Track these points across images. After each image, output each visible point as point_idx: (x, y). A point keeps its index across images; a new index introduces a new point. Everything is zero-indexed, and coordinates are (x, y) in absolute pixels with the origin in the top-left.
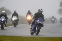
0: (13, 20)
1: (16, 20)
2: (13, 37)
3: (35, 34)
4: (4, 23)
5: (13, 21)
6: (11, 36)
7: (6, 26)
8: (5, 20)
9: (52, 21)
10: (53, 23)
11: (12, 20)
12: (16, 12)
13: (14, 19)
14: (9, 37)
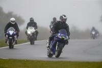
0: (29, 32)
1: (33, 34)
2: (27, 61)
3: (54, 56)
4: (14, 38)
5: (29, 35)
6: (24, 60)
7: (16, 43)
8: (15, 33)
9: (93, 34)
10: (94, 38)
11: (26, 33)
12: (33, 20)
13: (31, 31)
14: (20, 61)
